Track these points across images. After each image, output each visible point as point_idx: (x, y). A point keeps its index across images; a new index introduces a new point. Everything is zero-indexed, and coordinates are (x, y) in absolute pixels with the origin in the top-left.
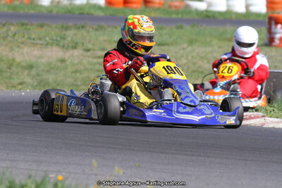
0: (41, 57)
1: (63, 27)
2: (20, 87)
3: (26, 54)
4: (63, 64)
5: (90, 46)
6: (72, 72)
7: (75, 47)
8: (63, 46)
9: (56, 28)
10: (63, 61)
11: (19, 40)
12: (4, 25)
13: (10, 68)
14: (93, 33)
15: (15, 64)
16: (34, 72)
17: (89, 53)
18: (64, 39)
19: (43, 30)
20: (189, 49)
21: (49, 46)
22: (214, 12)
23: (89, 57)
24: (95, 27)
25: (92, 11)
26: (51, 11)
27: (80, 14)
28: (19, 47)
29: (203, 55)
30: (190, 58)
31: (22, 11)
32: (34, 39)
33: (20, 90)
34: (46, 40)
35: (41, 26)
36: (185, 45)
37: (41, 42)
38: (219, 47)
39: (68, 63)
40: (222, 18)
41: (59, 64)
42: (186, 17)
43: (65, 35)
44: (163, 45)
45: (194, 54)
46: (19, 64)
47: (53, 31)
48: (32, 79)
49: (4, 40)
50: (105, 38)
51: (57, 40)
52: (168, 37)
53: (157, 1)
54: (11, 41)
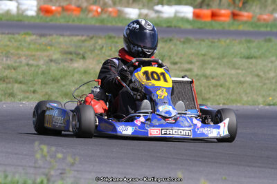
5: (177, 59)
11: (107, 54)
12: (92, 38)
14: (180, 46)
17: (176, 67)
23: (176, 70)
24: (182, 40)
25: (180, 24)
27: (168, 27)
31: (109, 25)
36: (274, 59)
42: (275, 30)
44: (252, 58)
49: (91, 53)
50: (193, 51)
52: (256, 50)
53: (245, 14)
54: (98, 54)
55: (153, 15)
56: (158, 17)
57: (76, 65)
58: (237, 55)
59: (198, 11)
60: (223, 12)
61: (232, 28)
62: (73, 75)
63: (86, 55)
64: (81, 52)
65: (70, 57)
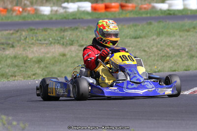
0: (47, 53)
1: (61, 30)
2: (34, 77)
3: (35, 52)
4: (65, 58)
5: (83, 43)
6: (72, 63)
7: (72, 44)
8: (63, 44)
9: (56, 30)
10: (64, 55)
11: (30, 42)
12: (17, 31)
13: (24, 64)
14: (84, 33)
15: (28, 59)
16: (42, 65)
18: (63, 38)
19: (47, 33)
20: (158, 39)
21: (52, 45)
22: (175, 11)
24: (85, 28)
25: (83, 16)
26: (51, 18)
27: (74, 19)
28: (30, 47)
29: (169, 43)
30: (159, 46)
31: (30, 20)
32: (40, 40)
33: (34, 79)
34: (50, 41)
35: (45, 30)
36: (155, 37)
37: (46, 42)
38: (181, 37)
39: (68, 56)
40: (180, 14)
41: (61, 58)
42: (153, 15)
43: (64, 35)
44: (138, 38)
45: (162, 43)
46: (31, 59)
47: (54, 33)
48: (42, 71)
49: (18, 43)
51: (58, 40)
52: (141, 32)
53: (130, 5)
54: (24, 43)
55: (61, 11)
56: (66, 12)
57: (7, 52)
58: (127, 36)
59: (94, 5)
60: (113, 4)
61: (121, 17)
62: (6, 60)
63: (14, 44)
64: (11, 42)
65: (3, 46)
